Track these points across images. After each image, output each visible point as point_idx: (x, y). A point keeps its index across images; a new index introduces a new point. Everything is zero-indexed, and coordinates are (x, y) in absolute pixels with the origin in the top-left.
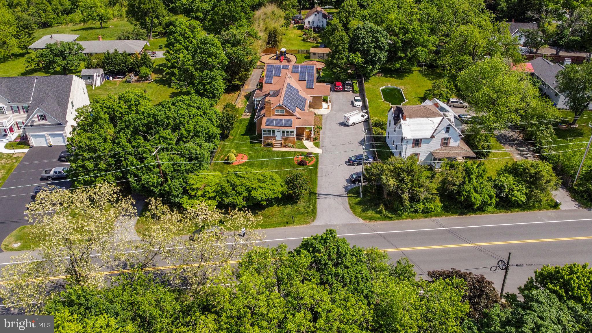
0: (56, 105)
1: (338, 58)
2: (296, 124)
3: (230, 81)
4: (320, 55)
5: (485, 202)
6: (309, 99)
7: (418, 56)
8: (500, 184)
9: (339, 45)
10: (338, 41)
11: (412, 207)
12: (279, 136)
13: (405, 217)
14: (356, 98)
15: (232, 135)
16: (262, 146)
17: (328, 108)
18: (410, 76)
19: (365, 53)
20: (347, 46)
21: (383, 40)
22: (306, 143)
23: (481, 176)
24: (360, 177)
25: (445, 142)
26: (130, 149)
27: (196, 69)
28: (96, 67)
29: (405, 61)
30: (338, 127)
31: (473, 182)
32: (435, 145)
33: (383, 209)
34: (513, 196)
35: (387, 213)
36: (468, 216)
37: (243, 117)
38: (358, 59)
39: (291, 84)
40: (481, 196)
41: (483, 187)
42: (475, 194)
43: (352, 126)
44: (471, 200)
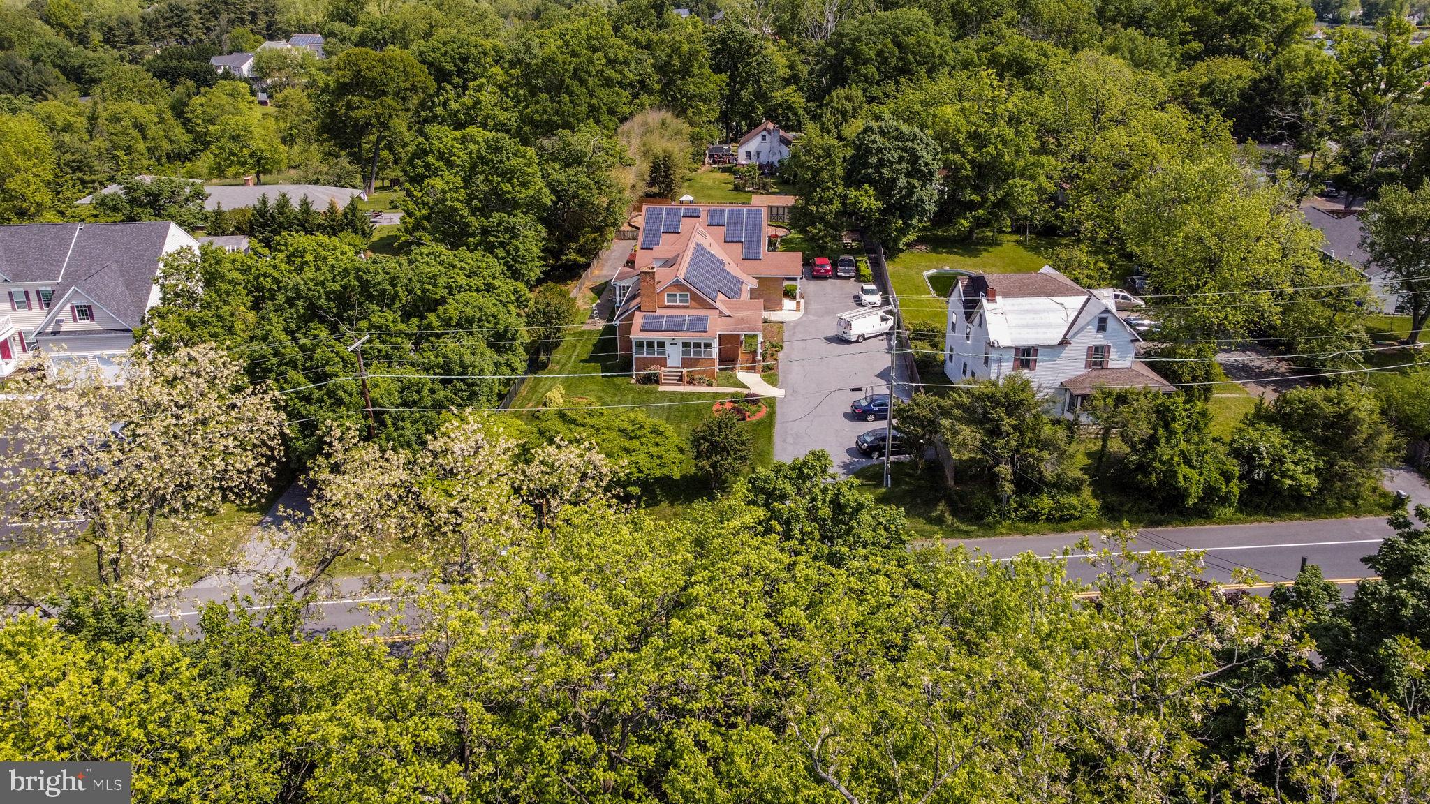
0: (121, 288)
1: (821, 200)
2: (716, 327)
3: (556, 254)
4: (774, 211)
5: (1211, 488)
6: (750, 283)
7: (1013, 198)
8: (1248, 446)
9: (822, 169)
10: (818, 158)
11: (1021, 506)
12: (674, 357)
13: (1004, 531)
14: (866, 287)
15: (558, 362)
16: (633, 381)
17: (798, 309)
18: (996, 251)
19: (884, 188)
20: (839, 171)
21: (929, 158)
22: (742, 376)
23: (1196, 427)
24: (883, 439)
25: (1097, 356)
26: (291, 351)
27: (473, 212)
28: (233, 234)
29: (981, 212)
30: (825, 344)
31: (1178, 442)
32: (1072, 366)
33: (947, 514)
34: (1284, 475)
35: (957, 524)
36: (1169, 528)
37: (585, 327)
38: (868, 200)
39: (706, 246)
40: (1201, 474)
41: (1206, 452)
42: (1184, 469)
43: (857, 342)
44: (1177, 482)
